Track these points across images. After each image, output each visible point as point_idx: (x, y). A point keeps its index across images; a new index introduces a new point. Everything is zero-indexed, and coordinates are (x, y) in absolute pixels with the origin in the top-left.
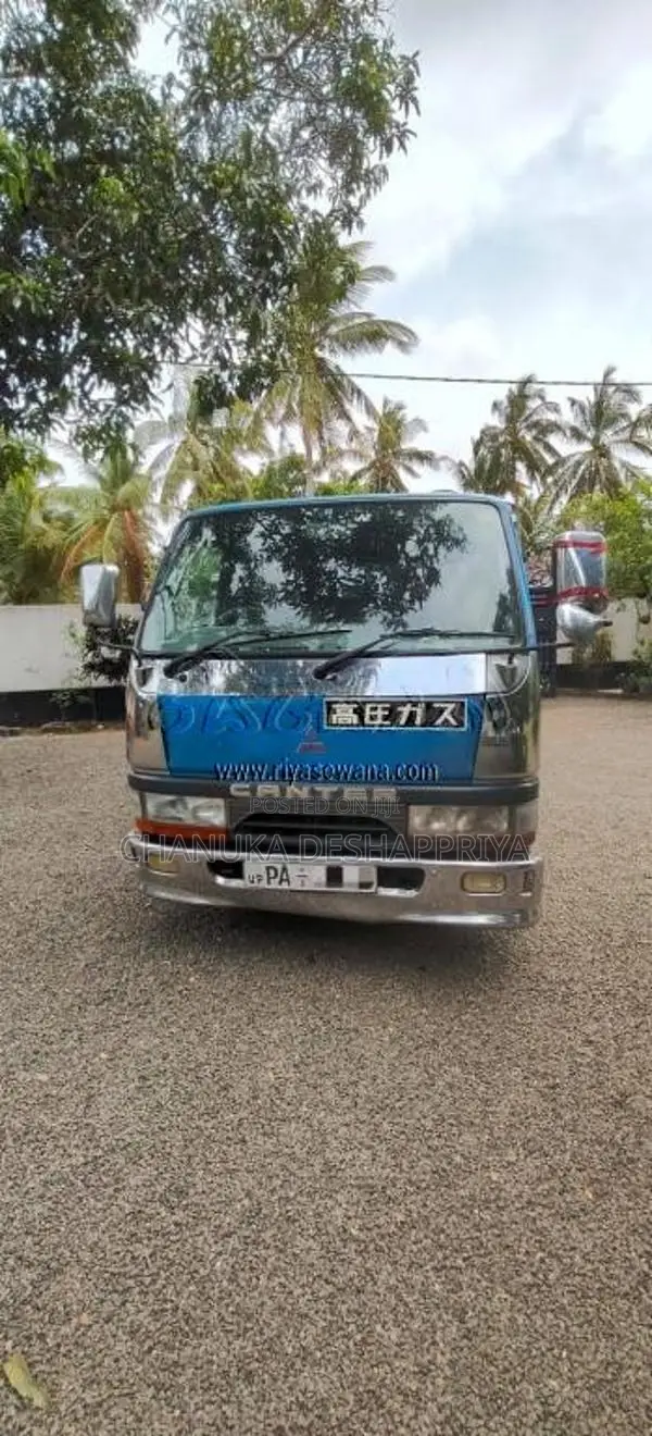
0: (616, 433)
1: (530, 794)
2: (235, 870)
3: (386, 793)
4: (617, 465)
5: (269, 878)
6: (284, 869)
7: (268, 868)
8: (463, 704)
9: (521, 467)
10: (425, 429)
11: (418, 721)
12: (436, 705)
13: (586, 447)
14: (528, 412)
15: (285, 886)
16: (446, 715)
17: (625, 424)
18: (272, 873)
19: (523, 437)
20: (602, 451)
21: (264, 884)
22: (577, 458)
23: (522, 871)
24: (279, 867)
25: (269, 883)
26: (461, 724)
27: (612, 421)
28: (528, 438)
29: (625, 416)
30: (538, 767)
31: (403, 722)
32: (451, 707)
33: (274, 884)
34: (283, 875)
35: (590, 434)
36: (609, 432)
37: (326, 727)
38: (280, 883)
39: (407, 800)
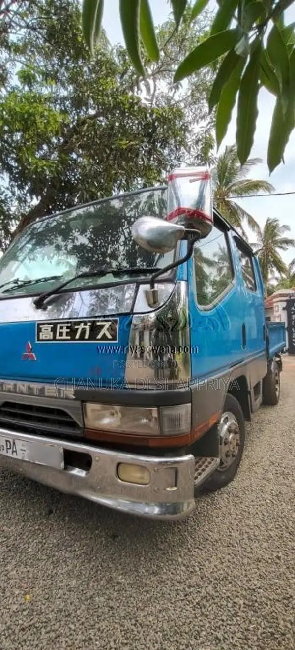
3: (69, 391)
8: (116, 320)
11: (86, 337)
12: (98, 323)
16: (104, 331)
31: (77, 337)
32: (108, 324)
37: (37, 342)
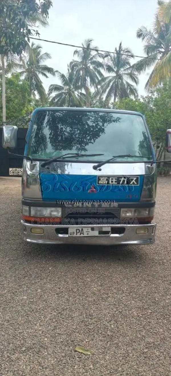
0: (125, 70)
1: (153, 205)
2: (65, 231)
4: (125, 83)
5: (77, 233)
6: (82, 230)
7: (77, 230)
8: (138, 177)
9: (88, 79)
10: (50, 58)
11: (125, 183)
12: (131, 178)
13: (113, 74)
14: (91, 57)
15: (82, 235)
17: (128, 67)
18: (78, 231)
19: (89, 67)
20: (119, 77)
21: (75, 235)
22: (110, 78)
23: (152, 227)
24: (80, 229)
25: (77, 234)
26: (138, 184)
27: (123, 65)
28: (91, 67)
29: (128, 63)
30: (155, 197)
31: (121, 183)
32: (135, 178)
33: (78, 235)
34: (82, 232)
35: (115, 70)
36: (122, 69)
38: (80, 234)
39: (120, 206)
